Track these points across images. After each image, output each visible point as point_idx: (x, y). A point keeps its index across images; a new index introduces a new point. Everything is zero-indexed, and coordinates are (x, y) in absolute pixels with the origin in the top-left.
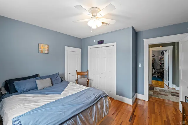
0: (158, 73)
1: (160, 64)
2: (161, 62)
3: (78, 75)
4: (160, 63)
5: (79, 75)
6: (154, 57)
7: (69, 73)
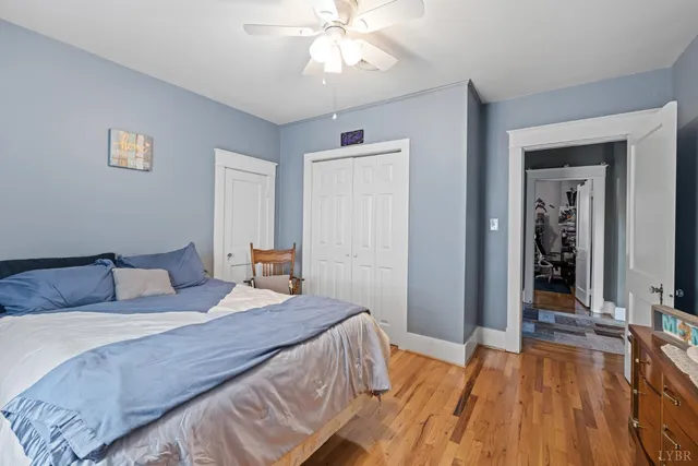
0: (556, 265)
1: (564, 235)
2: (566, 228)
3: (256, 262)
4: (564, 231)
5: (260, 264)
6: (540, 210)
7: (230, 255)
